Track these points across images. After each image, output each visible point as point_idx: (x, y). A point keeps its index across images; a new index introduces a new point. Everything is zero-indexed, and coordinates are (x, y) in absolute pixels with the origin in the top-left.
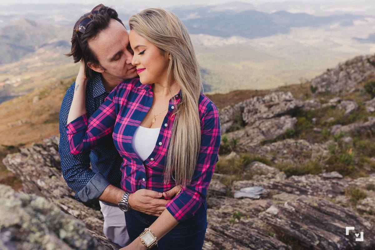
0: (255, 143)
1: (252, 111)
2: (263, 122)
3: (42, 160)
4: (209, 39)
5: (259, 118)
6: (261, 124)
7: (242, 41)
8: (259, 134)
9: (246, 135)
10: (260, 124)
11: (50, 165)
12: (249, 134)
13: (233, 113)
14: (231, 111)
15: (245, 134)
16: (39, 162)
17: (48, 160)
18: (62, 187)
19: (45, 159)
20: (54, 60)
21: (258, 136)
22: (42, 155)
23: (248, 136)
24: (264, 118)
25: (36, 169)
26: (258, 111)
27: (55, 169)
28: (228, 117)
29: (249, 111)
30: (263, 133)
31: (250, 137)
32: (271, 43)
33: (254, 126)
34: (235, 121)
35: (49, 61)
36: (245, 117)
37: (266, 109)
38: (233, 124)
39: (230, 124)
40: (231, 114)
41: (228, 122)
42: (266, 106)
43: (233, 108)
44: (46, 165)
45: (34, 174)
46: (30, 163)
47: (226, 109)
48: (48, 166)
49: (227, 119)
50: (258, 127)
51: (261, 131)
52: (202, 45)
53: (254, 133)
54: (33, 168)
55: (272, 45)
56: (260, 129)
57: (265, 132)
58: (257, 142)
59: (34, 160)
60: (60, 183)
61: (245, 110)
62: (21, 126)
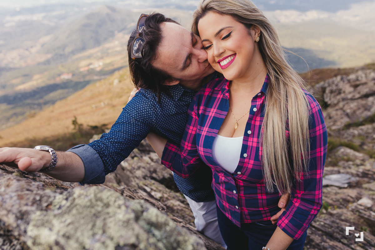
0: (338, 126)
1: (335, 92)
2: (347, 103)
5: (344, 99)
6: (346, 106)
8: (343, 116)
9: (328, 117)
10: (344, 106)
12: (331, 116)
21: (342, 118)
23: (330, 118)
24: (349, 99)
26: (342, 92)
29: (332, 92)
30: (347, 115)
31: (333, 120)
33: (337, 108)
36: (327, 98)
37: (352, 89)
42: (351, 86)
43: (314, 88)
50: (341, 109)
51: (345, 113)
53: (337, 115)
56: (344, 111)
57: (350, 114)
58: (341, 124)
60: (142, 164)
61: (328, 91)
62: (103, 108)
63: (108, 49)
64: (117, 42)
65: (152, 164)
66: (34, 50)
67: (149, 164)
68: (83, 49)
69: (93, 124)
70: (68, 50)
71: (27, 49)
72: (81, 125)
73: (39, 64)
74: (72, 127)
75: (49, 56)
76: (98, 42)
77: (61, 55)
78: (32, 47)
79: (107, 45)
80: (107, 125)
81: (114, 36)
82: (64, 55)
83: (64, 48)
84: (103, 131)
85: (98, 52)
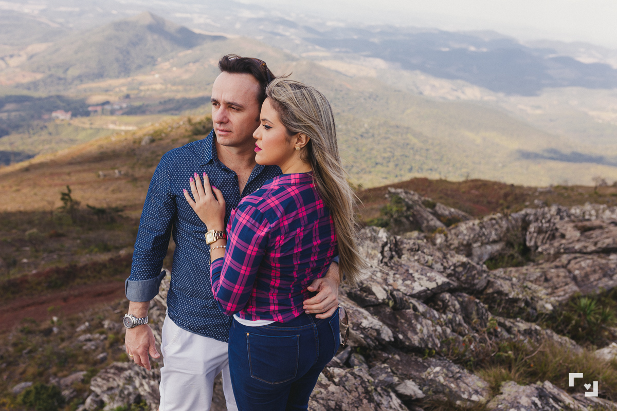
0: (559, 296)
1: (546, 232)
2: (575, 258)
4: (433, 86)
5: (568, 251)
6: (573, 262)
7: (489, 97)
8: (568, 280)
9: (543, 278)
10: (569, 262)
12: (548, 277)
13: (508, 229)
14: (504, 224)
15: (541, 276)
20: (182, 83)
21: (567, 284)
23: (546, 280)
24: (576, 252)
26: (558, 234)
28: (496, 235)
29: (540, 231)
30: (575, 278)
31: (551, 283)
32: (538, 107)
33: (557, 263)
34: (510, 244)
35: (174, 84)
36: (531, 240)
37: (577, 234)
38: (503, 249)
39: (497, 247)
40: (504, 229)
41: (494, 242)
42: (576, 227)
43: (508, 219)
47: (494, 219)
49: (493, 236)
50: (564, 267)
51: (572, 275)
52: (421, 93)
53: (558, 276)
55: (538, 112)
56: (570, 272)
57: (579, 279)
58: (564, 295)
61: (532, 228)
62: (117, 179)
63: (141, 84)
64: (157, 76)
66: (13, 62)
68: (100, 75)
69: (97, 205)
70: (73, 72)
71: (3, 59)
72: (77, 203)
73: (18, 86)
74: (59, 204)
75: (39, 76)
76: (125, 70)
77: (60, 79)
78: (11, 56)
79: (140, 78)
80: (122, 211)
81: (154, 65)
82: (65, 79)
83: (67, 69)
84: (113, 220)
85: (123, 85)
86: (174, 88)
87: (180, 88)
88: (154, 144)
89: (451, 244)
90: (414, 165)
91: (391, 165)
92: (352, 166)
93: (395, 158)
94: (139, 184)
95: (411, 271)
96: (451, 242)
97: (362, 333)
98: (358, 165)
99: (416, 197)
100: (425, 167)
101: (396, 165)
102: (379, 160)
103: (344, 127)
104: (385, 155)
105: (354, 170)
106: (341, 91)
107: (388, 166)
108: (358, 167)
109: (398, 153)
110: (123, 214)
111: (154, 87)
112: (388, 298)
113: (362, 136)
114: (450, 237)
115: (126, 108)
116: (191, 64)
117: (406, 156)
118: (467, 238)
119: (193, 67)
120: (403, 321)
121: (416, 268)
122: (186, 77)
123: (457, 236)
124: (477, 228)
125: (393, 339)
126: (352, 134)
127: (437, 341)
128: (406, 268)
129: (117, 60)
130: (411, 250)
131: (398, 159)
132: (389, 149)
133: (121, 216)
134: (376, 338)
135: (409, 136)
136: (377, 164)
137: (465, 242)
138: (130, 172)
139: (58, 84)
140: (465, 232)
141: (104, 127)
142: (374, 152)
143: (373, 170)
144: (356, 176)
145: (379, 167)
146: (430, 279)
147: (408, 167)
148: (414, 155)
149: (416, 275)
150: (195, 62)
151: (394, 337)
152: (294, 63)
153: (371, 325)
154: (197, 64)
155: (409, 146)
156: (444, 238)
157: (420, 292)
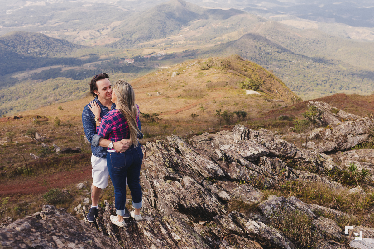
3: (162, 159)
4: (358, 32)
11: (168, 165)
13: (370, 126)
14: (368, 123)
16: (159, 160)
17: (167, 160)
18: (174, 193)
19: (164, 158)
22: (163, 154)
25: (156, 165)
27: (171, 169)
38: (367, 139)
39: (363, 137)
40: (368, 126)
41: (361, 134)
44: (164, 165)
45: (154, 169)
46: (151, 159)
47: (363, 120)
48: (166, 166)
49: (361, 131)
52: (349, 37)
54: (154, 164)
59: (155, 157)
60: (173, 189)
62: (158, 97)
63: (172, 41)
64: (181, 36)
65: (183, 190)
66: (104, 32)
67: (180, 190)
68: (150, 37)
70: (135, 36)
71: (98, 31)
73: (106, 46)
75: (117, 40)
76: (164, 33)
77: (128, 40)
78: (103, 29)
79: (172, 37)
80: (158, 115)
81: (180, 29)
82: (131, 40)
83: (132, 35)
84: (153, 120)
85: (162, 42)
86: (191, 42)
87: (195, 42)
88: (179, 76)
89: (334, 135)
90: (343, 85)
91: (328, 85)
92: (301, 86)
93: (330, 81)
94: (170, 99)
95: (248, 146)
96: (334, 134)
97: (207, 171)
98: (305, 85)
99: (326, 107)
100: (351, 86)
101: (331, 85)
102: (319, 82)
103: (296, 62)
104: (324, 79)
105: (302, 89)
106: (294, 39)
107: (325, 86)
108: (304, 87)
109: (332, 77)
110: (159, 117)
111: (180, 42)
112: (223, 157)
113: (308, 67)
114: (334, 131)
115: (164, 55)
116: (201, 28)
117: (338, 80)
118: (344, 131)
119: (202, 29)
120: (231, 167)
121: (251, 144)
122: (198, 35)
123: (339, 130)
124: (351, 126)
125: (224, 175)
126: (301, 66)
127: (248, 177)
128: (246, 144)
129: (159, 28)
130: (255, 136)
131: (332, 81)
132: (326, 75)
133: (158, 118)
134: (214, 174)
135: (340, 66)
136: (318, 85)
137: (343, 134)
138: (165, 93)
139: (127, 43)
140: (343, 128)
141: (152, 67)
142: (316, 77)
143: (315, 88)
144: (304, 93)
145: (319, 86)
146: (256, 150)
147: (339, 86)
148: (344, 78)
149: (250, 148)
150: (203, 26)
151: (225, 174)
152: (264, 23)
153: (211, 168)
154: (205, 27)
155: (340, 73)
156: (330, 132)
157: (250, 156)
